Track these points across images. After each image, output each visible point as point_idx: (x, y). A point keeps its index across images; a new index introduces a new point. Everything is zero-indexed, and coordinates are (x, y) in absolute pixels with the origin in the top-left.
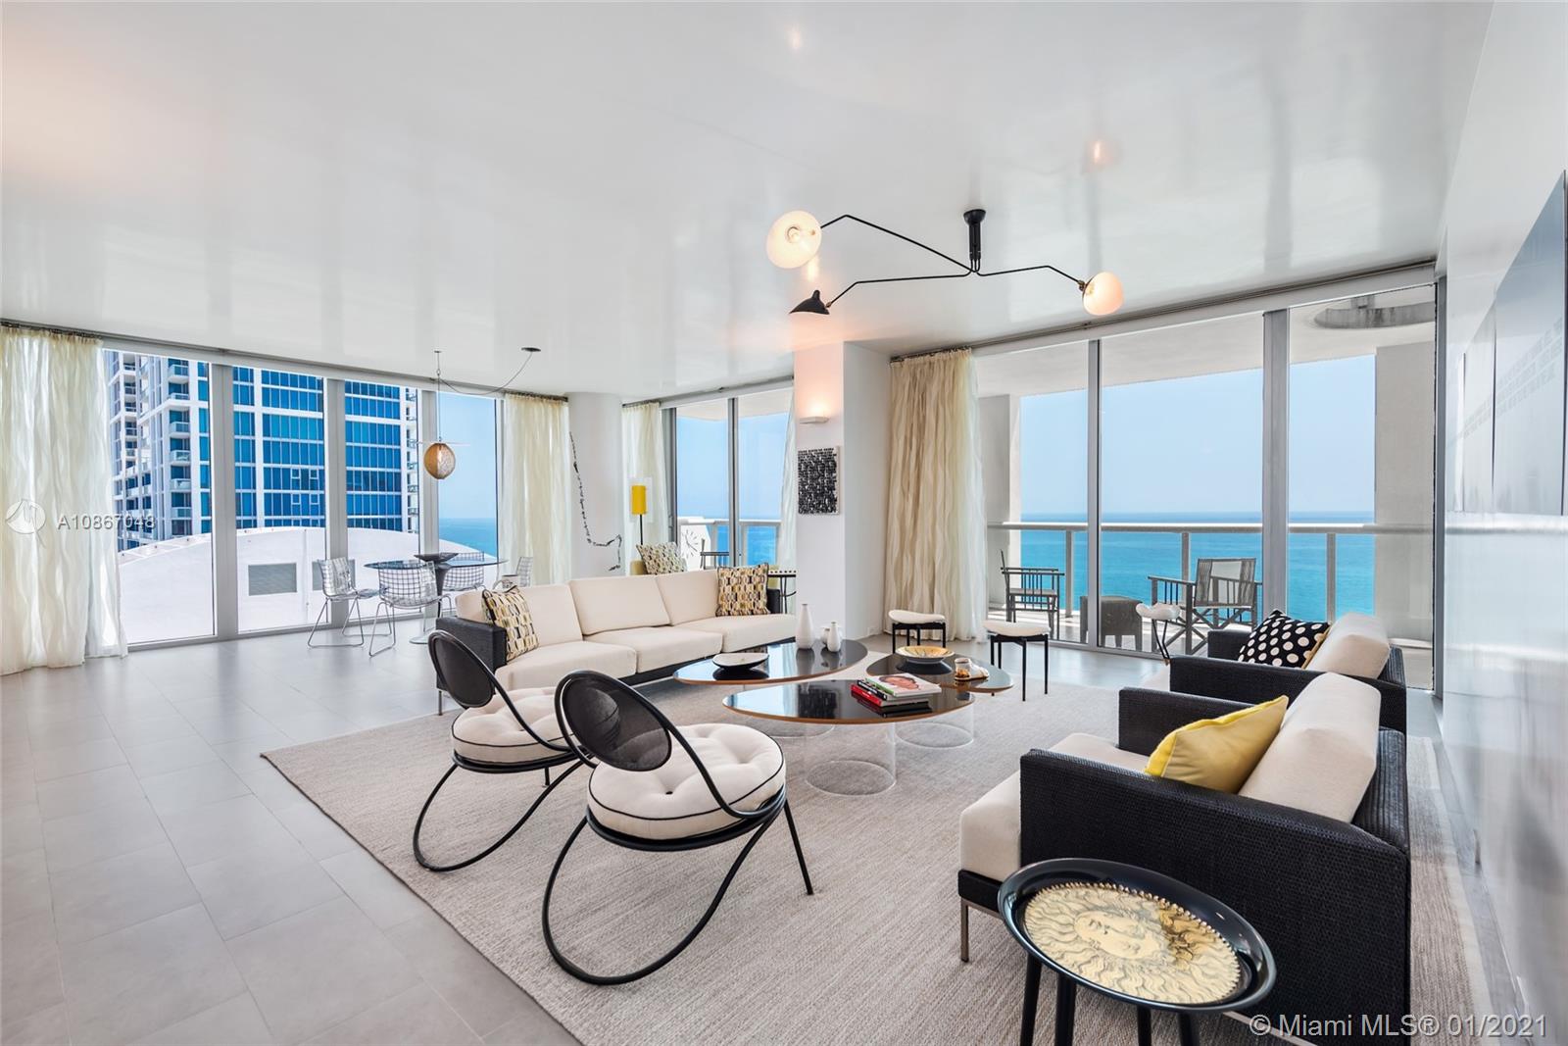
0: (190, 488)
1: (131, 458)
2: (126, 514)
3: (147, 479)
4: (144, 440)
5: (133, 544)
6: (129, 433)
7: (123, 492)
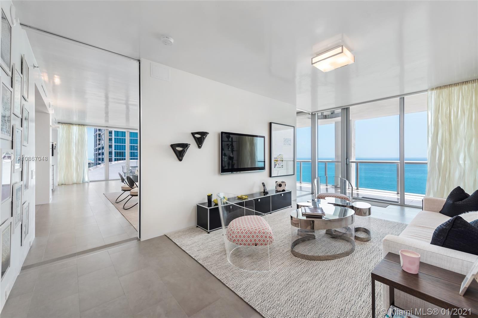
0: (112, 150)
1: (99, 143)
2: (98, 156)
3: (103, 148)
4: (102, 139)
5: (99, 164)
6: (99, 137)
7: (97, 151)
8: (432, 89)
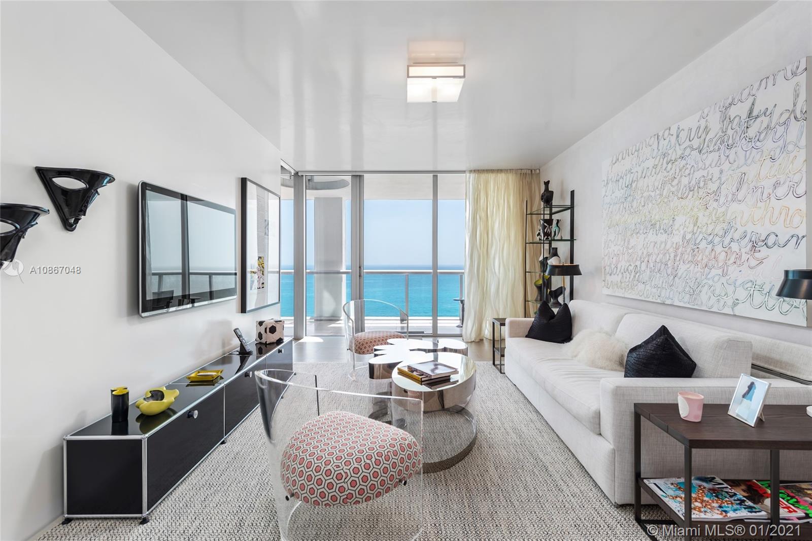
8: (471, 171)
